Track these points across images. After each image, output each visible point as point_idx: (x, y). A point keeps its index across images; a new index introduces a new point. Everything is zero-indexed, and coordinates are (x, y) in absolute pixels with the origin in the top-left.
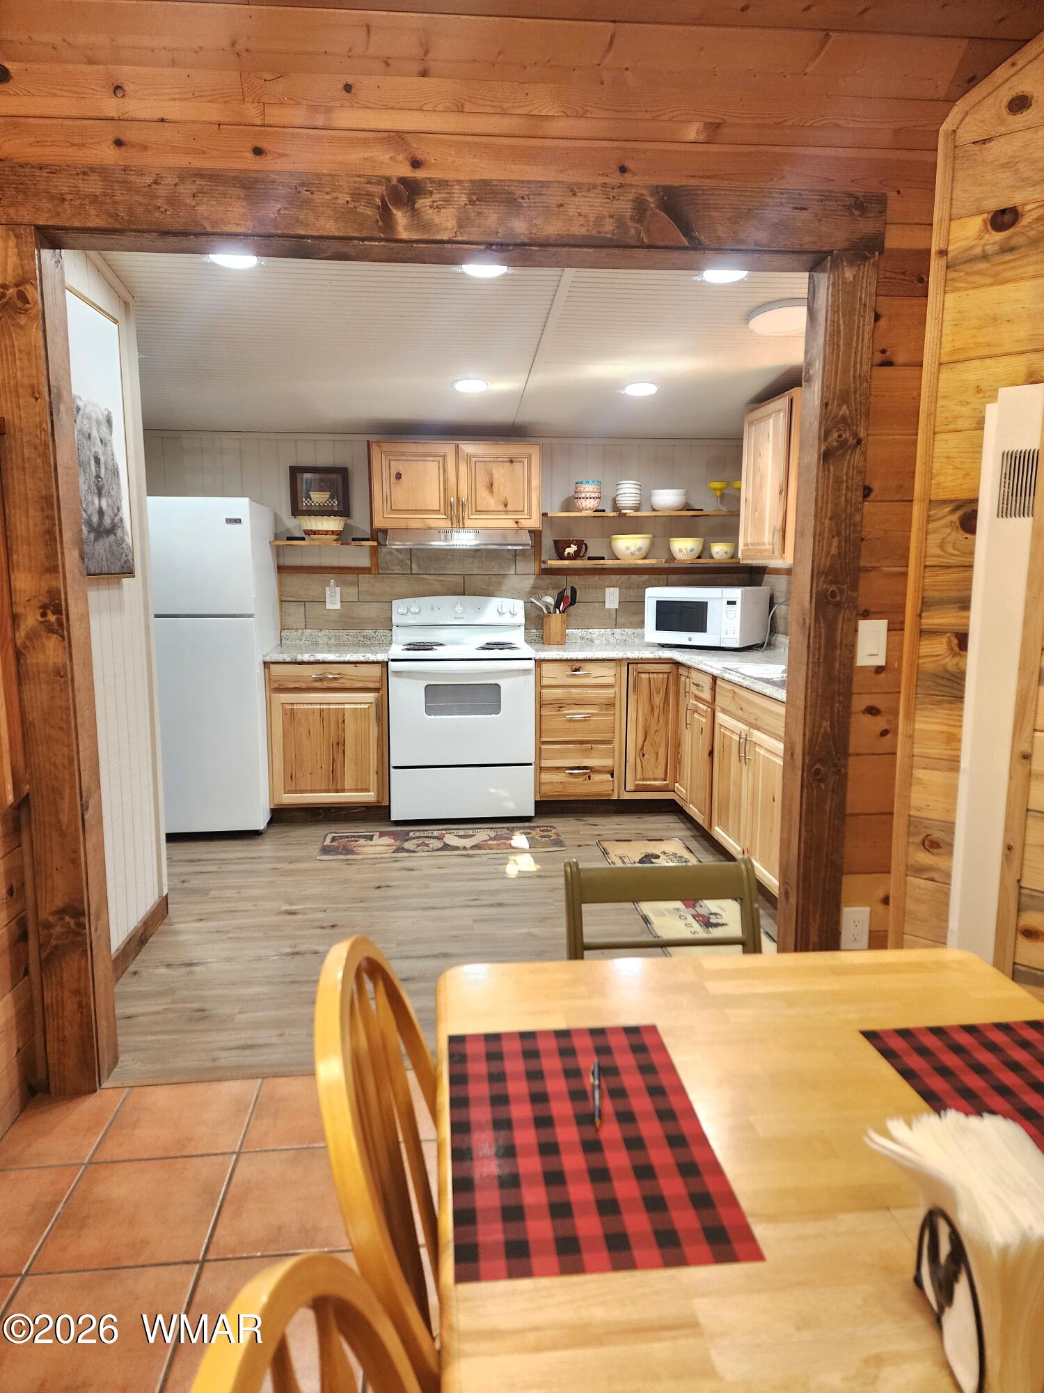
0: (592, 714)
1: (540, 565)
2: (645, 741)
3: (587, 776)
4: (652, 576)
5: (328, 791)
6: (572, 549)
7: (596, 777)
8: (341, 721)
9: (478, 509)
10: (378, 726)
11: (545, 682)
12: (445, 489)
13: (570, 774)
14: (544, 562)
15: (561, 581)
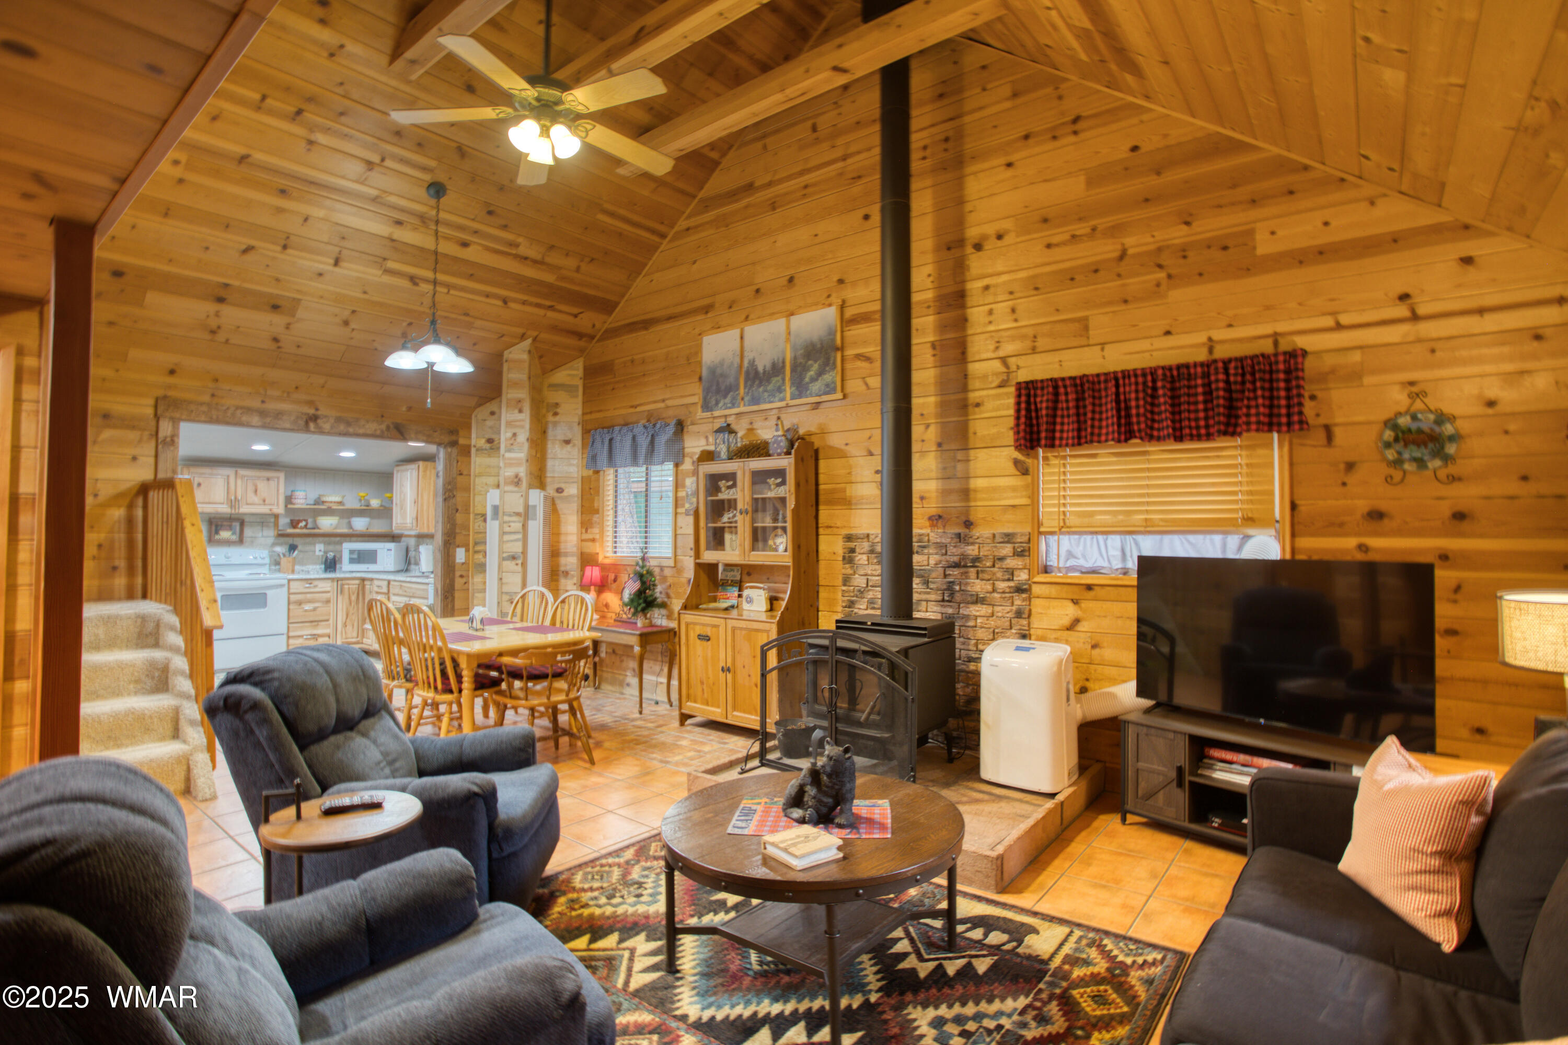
0: (318, 607)
1: (278, 532)
2: (346, 619)
3: (315, 639)
4: (343, 538)
6: (302, 524)
7: (320, 639)
9: (247, 503)
11: (292, 591)
12: (228, 492)
13: (306, 639)
15: (290, 541)
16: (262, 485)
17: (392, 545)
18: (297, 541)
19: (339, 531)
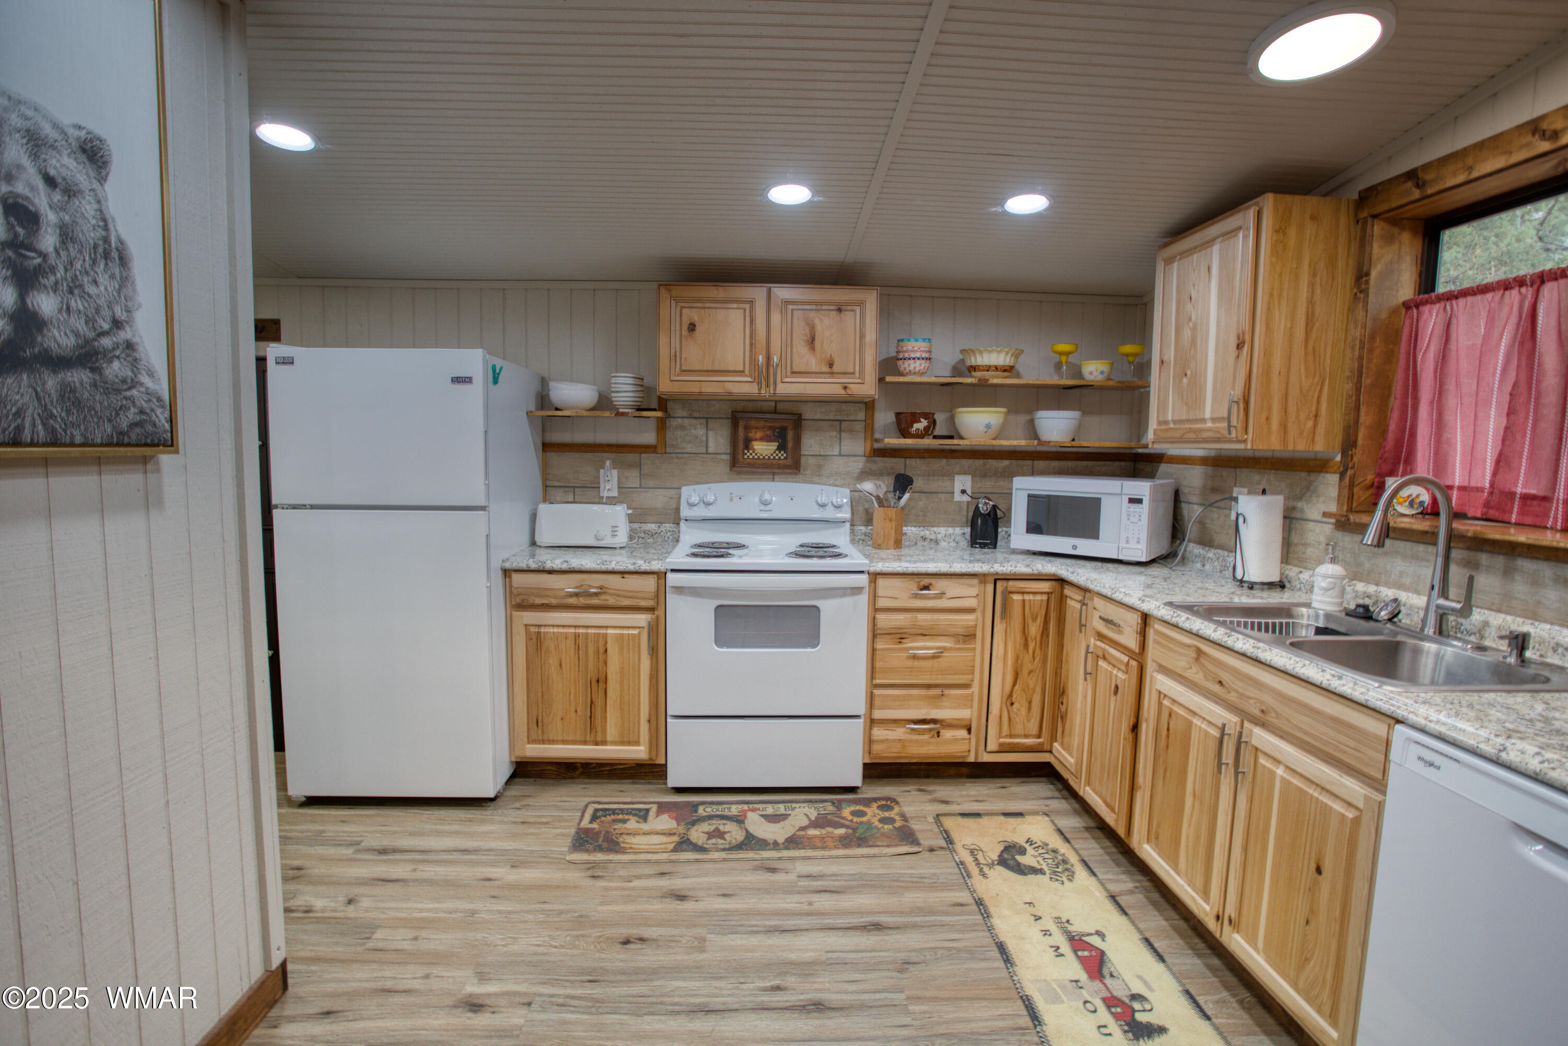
0: (945, 648)
1: (872, 445)
2: (1014, 684)
3: (935, 732)
4: (1014, 462)
5: (585, 743)
6: (921, 425)
7: (947, 734)
8: (602, 650)
9: (795, 369)
10: (652, 659)
11: (881, 603)
12: (751, 345)
13: (913, 729)
14: (877, 441)
15: (898, 465)
16: (825, 324)
17: (1141, 488)
18: (914, 467)
19: (1005, 443)
